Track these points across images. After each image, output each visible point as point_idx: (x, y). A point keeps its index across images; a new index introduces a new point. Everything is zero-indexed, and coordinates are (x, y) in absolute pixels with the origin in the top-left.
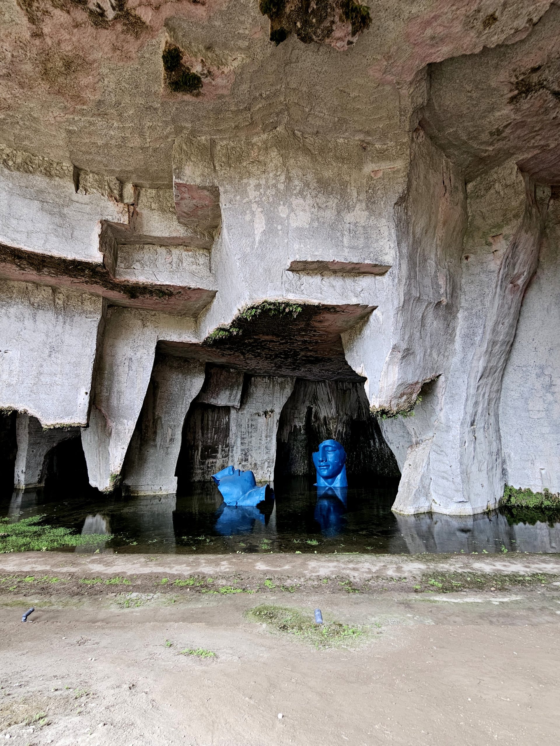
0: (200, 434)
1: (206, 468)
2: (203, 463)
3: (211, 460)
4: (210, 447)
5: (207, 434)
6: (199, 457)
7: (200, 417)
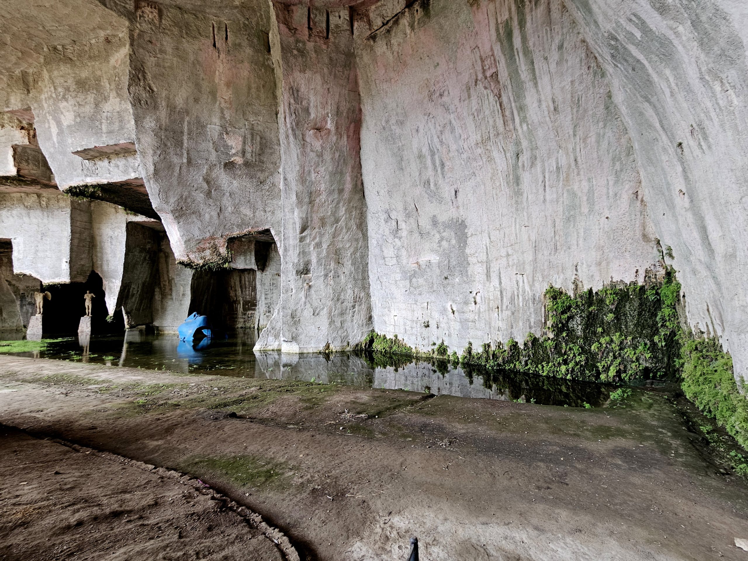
0: (240, 292)
1: (246, 318)
2: (245, 314)
3: (250, 312)
4: (249, 302)
5: (245, 291)
6: (241, 309)
7: (238, 279)
